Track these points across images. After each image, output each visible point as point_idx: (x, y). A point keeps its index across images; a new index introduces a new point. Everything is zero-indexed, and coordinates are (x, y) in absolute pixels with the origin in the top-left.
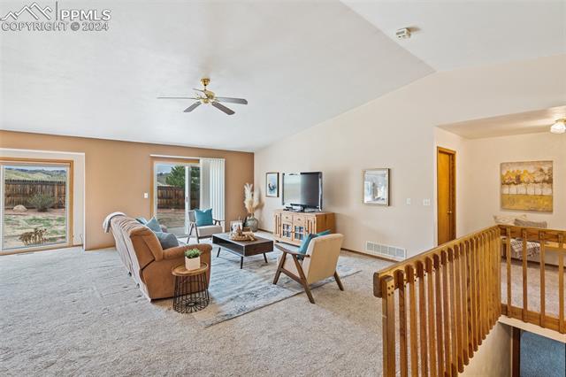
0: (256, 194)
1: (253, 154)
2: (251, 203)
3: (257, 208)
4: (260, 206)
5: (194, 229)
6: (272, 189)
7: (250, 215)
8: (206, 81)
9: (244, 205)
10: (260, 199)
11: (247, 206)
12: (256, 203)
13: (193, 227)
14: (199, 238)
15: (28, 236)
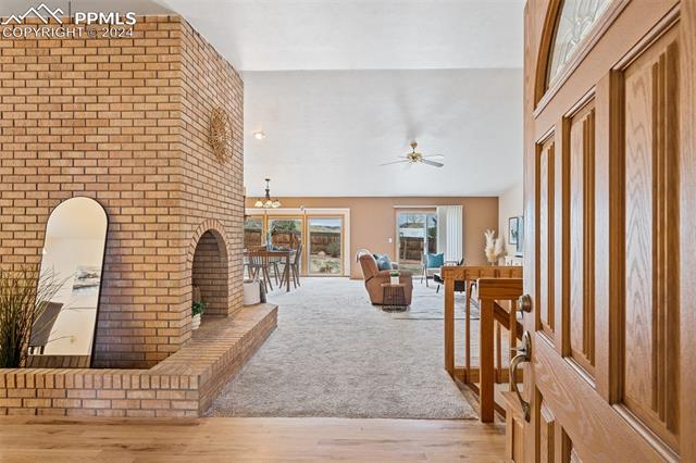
0: (499, 242)
1: (497, 198)
2: (492, 251)
3: (499, 256)
4: (503, 254)
6: (514, 236)
8: (414, 145)
9: (485, 252)
10: (503, 248)
11: (488, 254)
12: (497, 251)
14: (427, 278)
15: (323, 270)
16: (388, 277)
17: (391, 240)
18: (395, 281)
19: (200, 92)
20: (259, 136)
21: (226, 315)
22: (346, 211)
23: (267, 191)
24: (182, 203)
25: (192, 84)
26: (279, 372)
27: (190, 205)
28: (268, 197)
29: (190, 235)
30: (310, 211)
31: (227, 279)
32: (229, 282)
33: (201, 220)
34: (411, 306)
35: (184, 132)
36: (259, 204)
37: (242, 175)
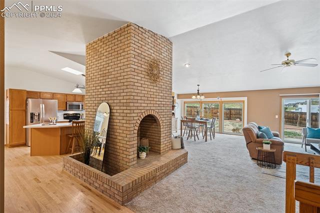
8: (288, 55)
15: (234, 130)
16: (261, 144)
17: (277, 117)
18: (267, 147)
19: (143, 53)
20: (187, 66)
21: (160, 153)
22: (245, 99)
23: (198, 91)
24: (131, 104)
25: (138, 51)
26: (170, 192)
27: (137, 105)
28: (198, 94)
29: (137, 118)
30: (224, 99)
31: (160, 137)
32: (162, 138)
33: (143, 111)
34: (281, 165)
35: (133, 73)
36: (194, 97)
37: (171, 87)
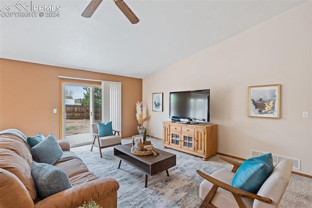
0: (144, 109)
1: (141, 80)
2: (141, 116)
3: (145, 120)
4: (148, 118)
5: (97, 140)
6: (157, 105)
7: (140, 125)
9: (136, 117)
10: (147, 113)
11: (138, 118)
12: (144, 116)
13: (96, 137)
14: (101, 148)
17: (55, 111)
